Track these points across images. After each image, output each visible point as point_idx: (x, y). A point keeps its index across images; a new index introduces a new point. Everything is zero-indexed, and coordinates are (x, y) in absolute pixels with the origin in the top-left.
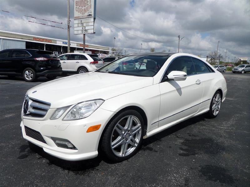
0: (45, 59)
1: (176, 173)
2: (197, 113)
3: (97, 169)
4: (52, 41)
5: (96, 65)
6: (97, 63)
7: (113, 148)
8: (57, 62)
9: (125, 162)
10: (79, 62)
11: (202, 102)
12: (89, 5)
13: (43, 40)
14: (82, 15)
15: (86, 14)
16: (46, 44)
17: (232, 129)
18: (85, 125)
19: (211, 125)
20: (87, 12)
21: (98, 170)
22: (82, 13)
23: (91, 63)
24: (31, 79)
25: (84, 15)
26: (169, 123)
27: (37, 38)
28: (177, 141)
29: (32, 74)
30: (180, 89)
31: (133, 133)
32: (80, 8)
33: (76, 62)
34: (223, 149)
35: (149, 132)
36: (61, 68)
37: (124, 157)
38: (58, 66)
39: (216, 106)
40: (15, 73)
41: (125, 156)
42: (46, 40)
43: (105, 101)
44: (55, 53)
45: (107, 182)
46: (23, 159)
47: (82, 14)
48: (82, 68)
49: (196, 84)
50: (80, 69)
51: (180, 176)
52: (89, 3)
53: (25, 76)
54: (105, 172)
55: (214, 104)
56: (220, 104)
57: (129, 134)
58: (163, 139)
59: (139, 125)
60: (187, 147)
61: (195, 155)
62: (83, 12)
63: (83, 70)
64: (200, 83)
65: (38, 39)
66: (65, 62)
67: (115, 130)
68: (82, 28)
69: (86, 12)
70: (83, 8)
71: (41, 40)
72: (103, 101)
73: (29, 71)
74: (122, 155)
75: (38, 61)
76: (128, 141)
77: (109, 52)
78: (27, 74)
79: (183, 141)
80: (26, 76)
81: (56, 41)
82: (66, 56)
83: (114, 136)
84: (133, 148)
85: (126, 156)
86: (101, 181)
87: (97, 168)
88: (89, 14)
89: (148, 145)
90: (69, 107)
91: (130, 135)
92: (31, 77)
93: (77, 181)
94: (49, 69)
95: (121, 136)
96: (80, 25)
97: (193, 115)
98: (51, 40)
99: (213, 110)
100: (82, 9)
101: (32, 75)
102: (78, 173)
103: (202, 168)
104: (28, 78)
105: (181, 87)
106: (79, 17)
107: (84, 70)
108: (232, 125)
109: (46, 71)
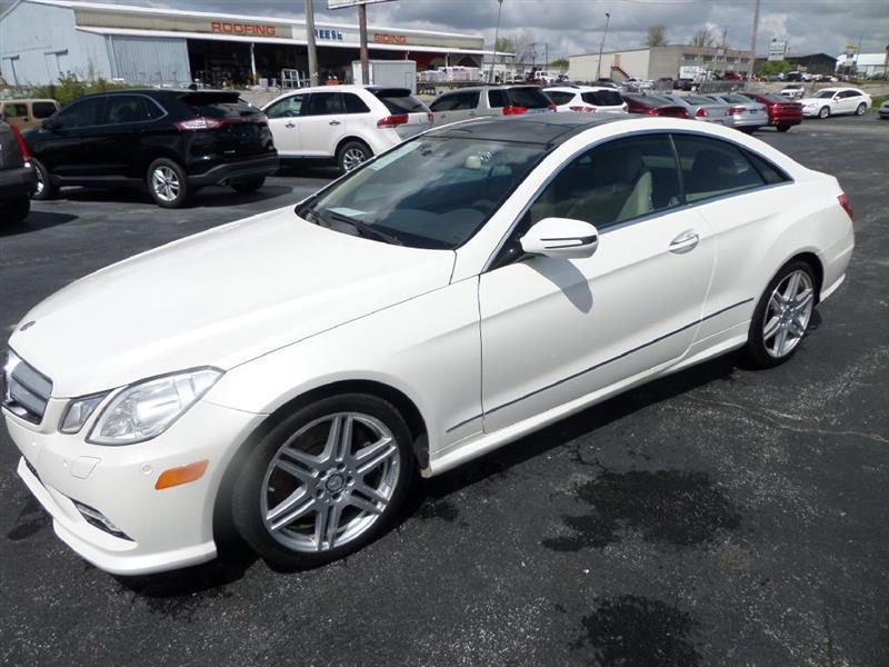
0: (213, 123)
1: (491, 626)
2: (681, 361)
3: (226, 592)
4: (277, 31)
5: (401, 128)
6: (404, 120)
7: (273, 528)
8: (257, 129)
9: (333, 568)
10: (338, 123)
11: (705, 319)
13: (245, 28)
16: (256, 44)
17: (824, 425)
18: (147, 467)
19: (744, 403)
21: (230, 595)
23: (381, 123)
24: (174, 197)
26: (543, 411)
27: (225, 24)
28: (568, 479)
29: (174, 179)
30: (584, 284)
31: (360, 471)
33: (331, 124)
34: (733, 523)
35: (441, 455)
36: (275, 150)
37: (326, 552)
38: (264, 144)
39: (783, 320)
40: (123, 178)
41: (336, 545)
42: (257, 29)
43: (224, 372)
44: (288, 77)
45: (235, 648)
46: (19, 539)
48: (353, 143)
49: (673, 251)
50: (344, 148)
51: (501, 640)
53: (156, 187)
54: (248, 608)
55: (772, 314)
56: (808, 311)
57: (341, 475)
58: (517, 468)
59: (387, 439)
60: (593, 507)
61: (603, 545)
63: (355, 152)
64: (693, 246)
65: (228, 27)
66: (293, 126)
67: (277, 470)
71: (238, 28)
72: (218, 374)
73: (164, 171)
74: (320, 546)
75: (190, 131)
76: (340, 499)
77: (482, 55)
78: (159, 183)
79: (591, 479)
80: (159, 189)
81: (289, 26)
82: (296, 100)
83: (272, 489)
84: (369, 518)
85: (338, 548)
86: (219, 643)
87: (229, 588)
89: (447, 497)
90: (103, 394)
91: (349, 479)
92: (175, 192)
93: (142, 638)
94: (229, 158)
95: (306, 485)
97: (667, 368)
98: (272, 26)
99: (766, 338)
101: (177, 183)
102: (162, 604)
103: (599, 610)
104: (165, 194)
105: (588, 277)
107: (358, 151)
108: (836, 405)
109: (219, 167)
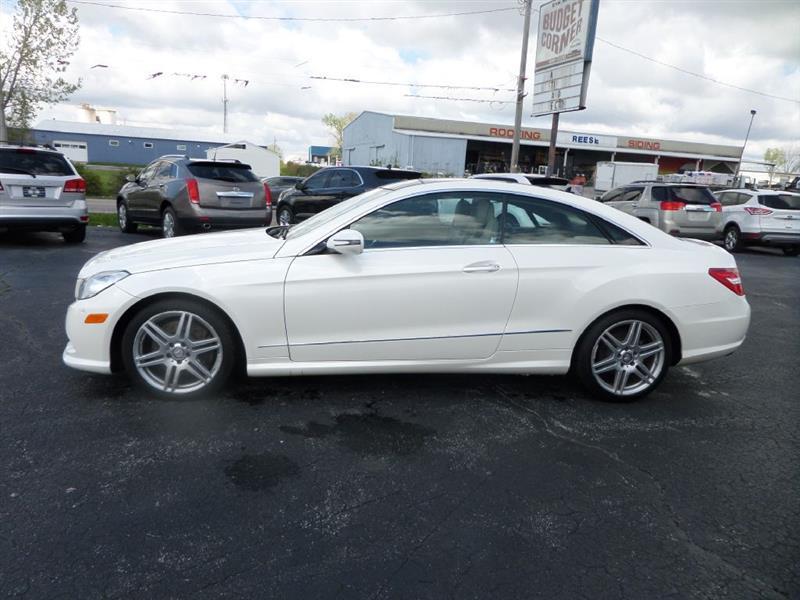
12: (577, 19)
14: (556, 56)
15: (567, 50)
20: (570, 44)
22: (557, 49)
25: (562, 54)
27: (501, 129)
32: (552, 33)
47: (556, 52)
52: (576, 15)
62: (559, 44)
68: (551, 93)
69: (566, 44)
70: (560, 34)
88: (574, 49)
96: (547, 87)
98: (537, 132)
100: (558, 37)
106: (546, 62)
